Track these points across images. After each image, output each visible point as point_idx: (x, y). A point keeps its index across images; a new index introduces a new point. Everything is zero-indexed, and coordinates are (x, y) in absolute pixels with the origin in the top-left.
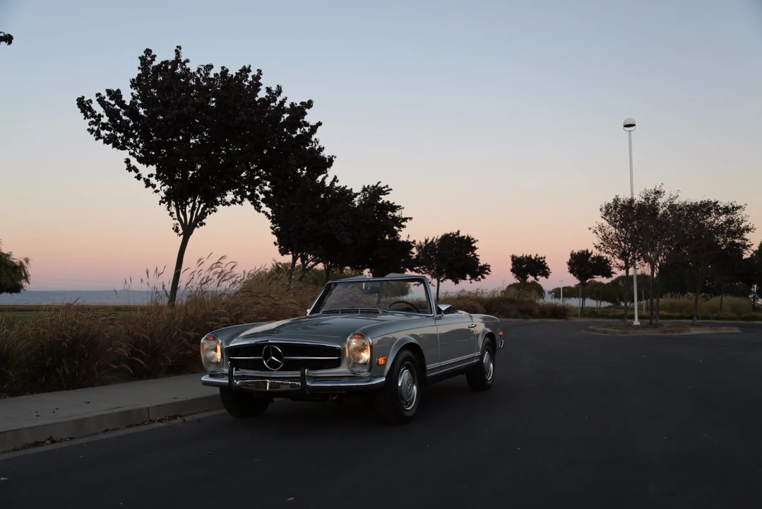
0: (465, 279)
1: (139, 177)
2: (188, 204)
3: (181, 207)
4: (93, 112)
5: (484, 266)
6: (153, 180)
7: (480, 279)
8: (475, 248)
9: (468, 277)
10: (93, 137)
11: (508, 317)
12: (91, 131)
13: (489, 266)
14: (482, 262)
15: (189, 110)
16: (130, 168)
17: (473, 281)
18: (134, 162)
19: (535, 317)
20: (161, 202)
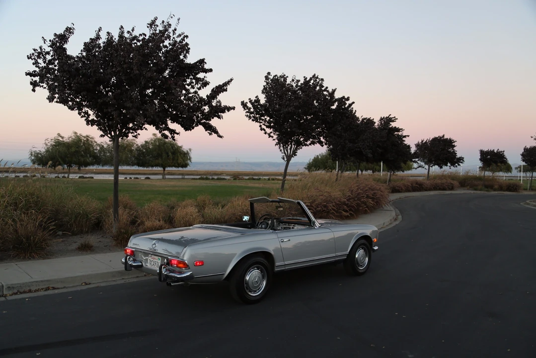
0: (447, 166)
1: (266, 133)
2: (288, 145)
3: (285, 148)
4: (247, 107)
5: (460, 158)
6: (272, 134)
7: (456, 166)
8: (454, 146)
9: (449, 164)
10: (247, 119)
11: (476, 190)
12: (247, 116)
13: (463, 158)
14: (458, 155)
15: (291, 110)
16: (262, 129)
17: (452, 167)
18: (263, 127)
19: (495, 190)
20: (276, 145)
